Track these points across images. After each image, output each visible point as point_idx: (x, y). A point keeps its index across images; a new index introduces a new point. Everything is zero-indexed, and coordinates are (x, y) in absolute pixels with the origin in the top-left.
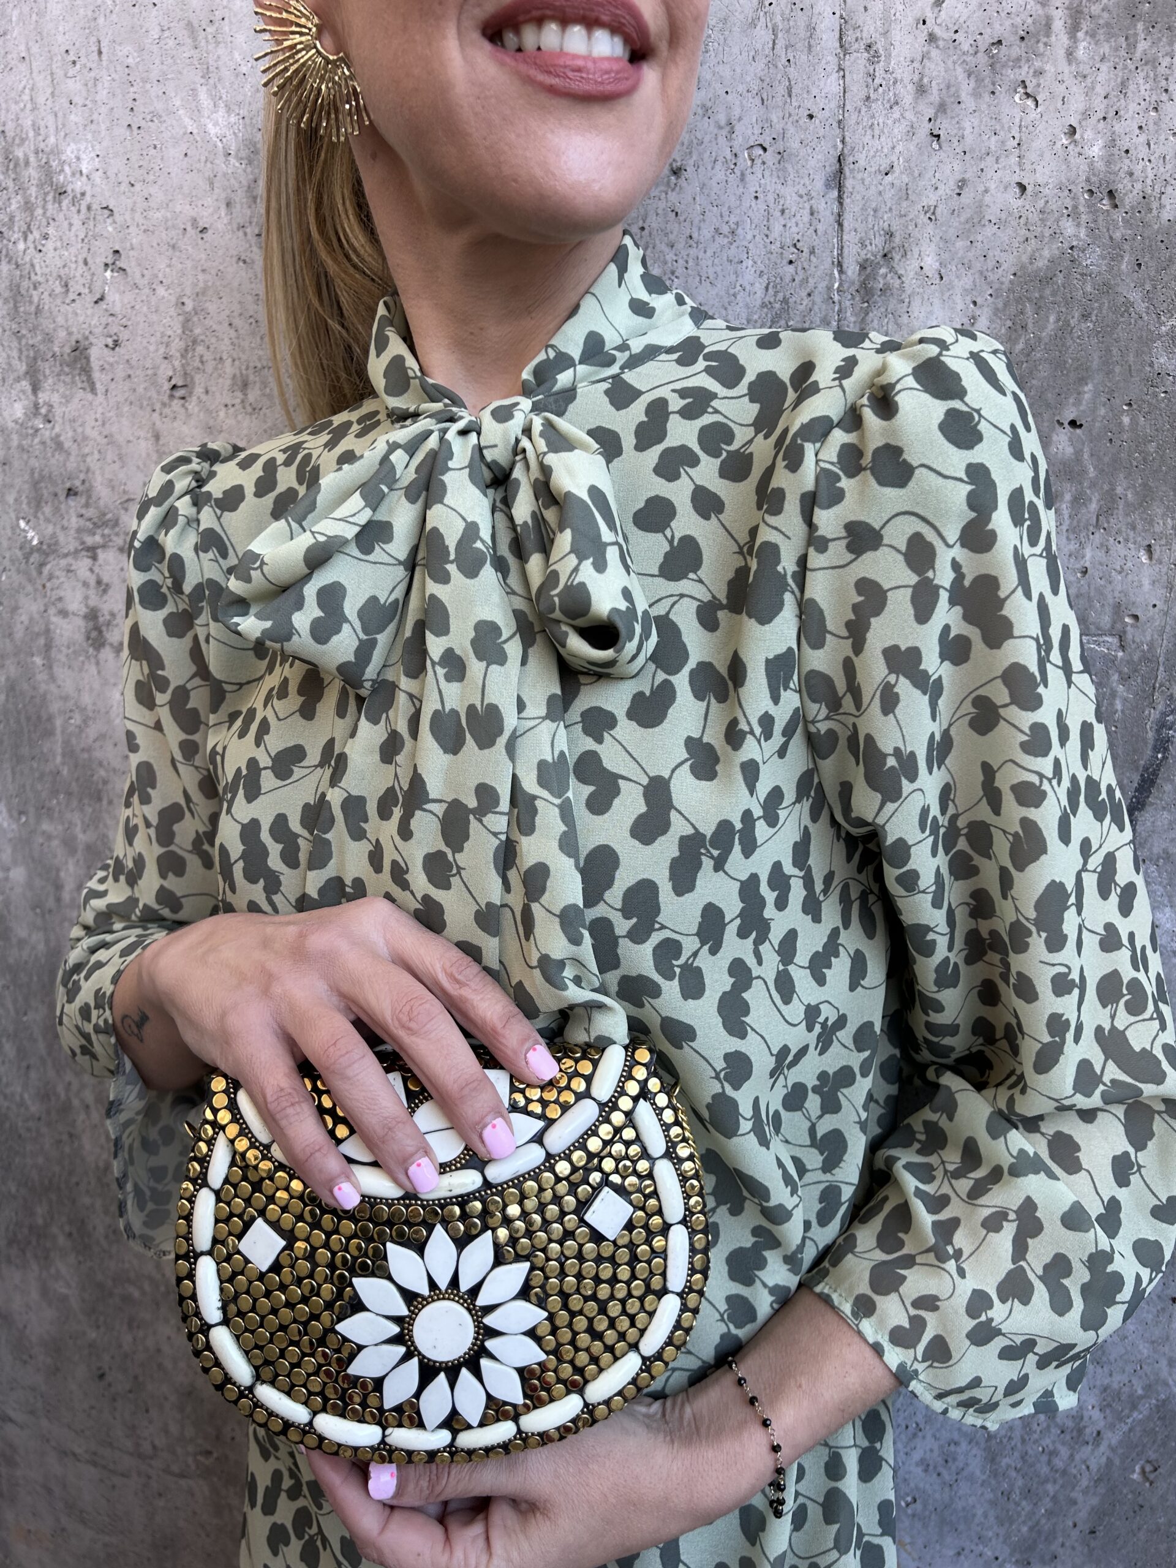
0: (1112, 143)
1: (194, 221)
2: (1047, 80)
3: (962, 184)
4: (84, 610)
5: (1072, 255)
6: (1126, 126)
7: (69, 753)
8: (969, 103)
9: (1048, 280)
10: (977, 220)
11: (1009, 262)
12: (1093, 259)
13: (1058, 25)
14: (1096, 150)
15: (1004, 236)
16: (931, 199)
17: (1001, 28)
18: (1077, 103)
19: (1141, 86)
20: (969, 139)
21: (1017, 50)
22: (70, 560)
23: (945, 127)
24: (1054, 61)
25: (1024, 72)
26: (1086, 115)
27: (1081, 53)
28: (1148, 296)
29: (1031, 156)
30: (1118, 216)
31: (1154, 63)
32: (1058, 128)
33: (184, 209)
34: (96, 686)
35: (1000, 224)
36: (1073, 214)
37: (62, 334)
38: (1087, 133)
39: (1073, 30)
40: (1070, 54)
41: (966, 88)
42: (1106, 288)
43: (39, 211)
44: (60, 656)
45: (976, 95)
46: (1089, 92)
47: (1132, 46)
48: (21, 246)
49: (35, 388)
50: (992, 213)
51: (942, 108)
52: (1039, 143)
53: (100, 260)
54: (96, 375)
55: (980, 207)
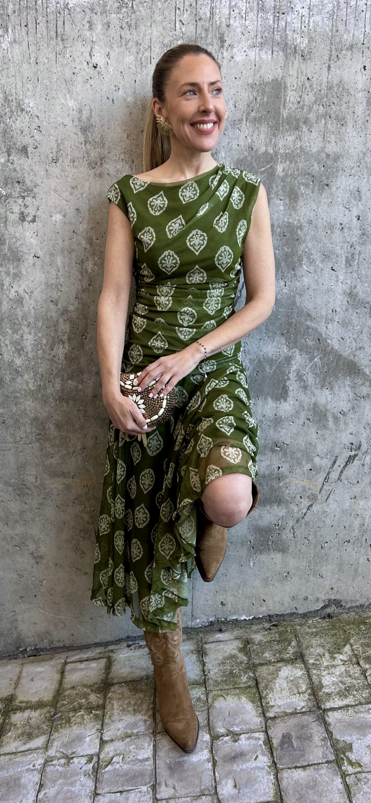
0: (252, 140)
1: (63, 123)
2: (242, 128)
3: (229, 143)
4: (19, 212)
5: (246, 157)
6: (254, 138)
7: (10, 249)
8: (230, 129)
9: (242, 161)
10: (231, 149)
11: (236, 157)
12: (249, 158)
13: (244, 119)
14: (250, 141)
15: (235, 152)
16: (224, 144)
17: (235, 118)
18: (247, 133)
19: (256, 131)
20: (230, 136)
21: (238, 122)
22: (16, 199)
23: (226, 133)
24: (244, 126)
25: (239, 126)
26: (248, 135)
27: (248, 124)
28: (257, 165)
29: (240, 140)
30: (253, 152)
31: (258, 128)
32: (244, 136)
33: (60, 120)
34: (21, 231)
35: (235, 150)
36: (246, 151)
37: (19, 143)
38: (248, 138)
39: (246, 121)
40: (246, 124)
41: (230, 127)
42: (251, 163)
43: (15, 113)
44: (9, 224)
45: (231, 128)
46: (249, 131)
47: (255, 125)
48: (8, 120)
49: (9, 156)
50: (233, 148)
51: (226, 129)
52: (241, 138)
53: (34, 128)
54: (29, 154)
55: (232, 147)
